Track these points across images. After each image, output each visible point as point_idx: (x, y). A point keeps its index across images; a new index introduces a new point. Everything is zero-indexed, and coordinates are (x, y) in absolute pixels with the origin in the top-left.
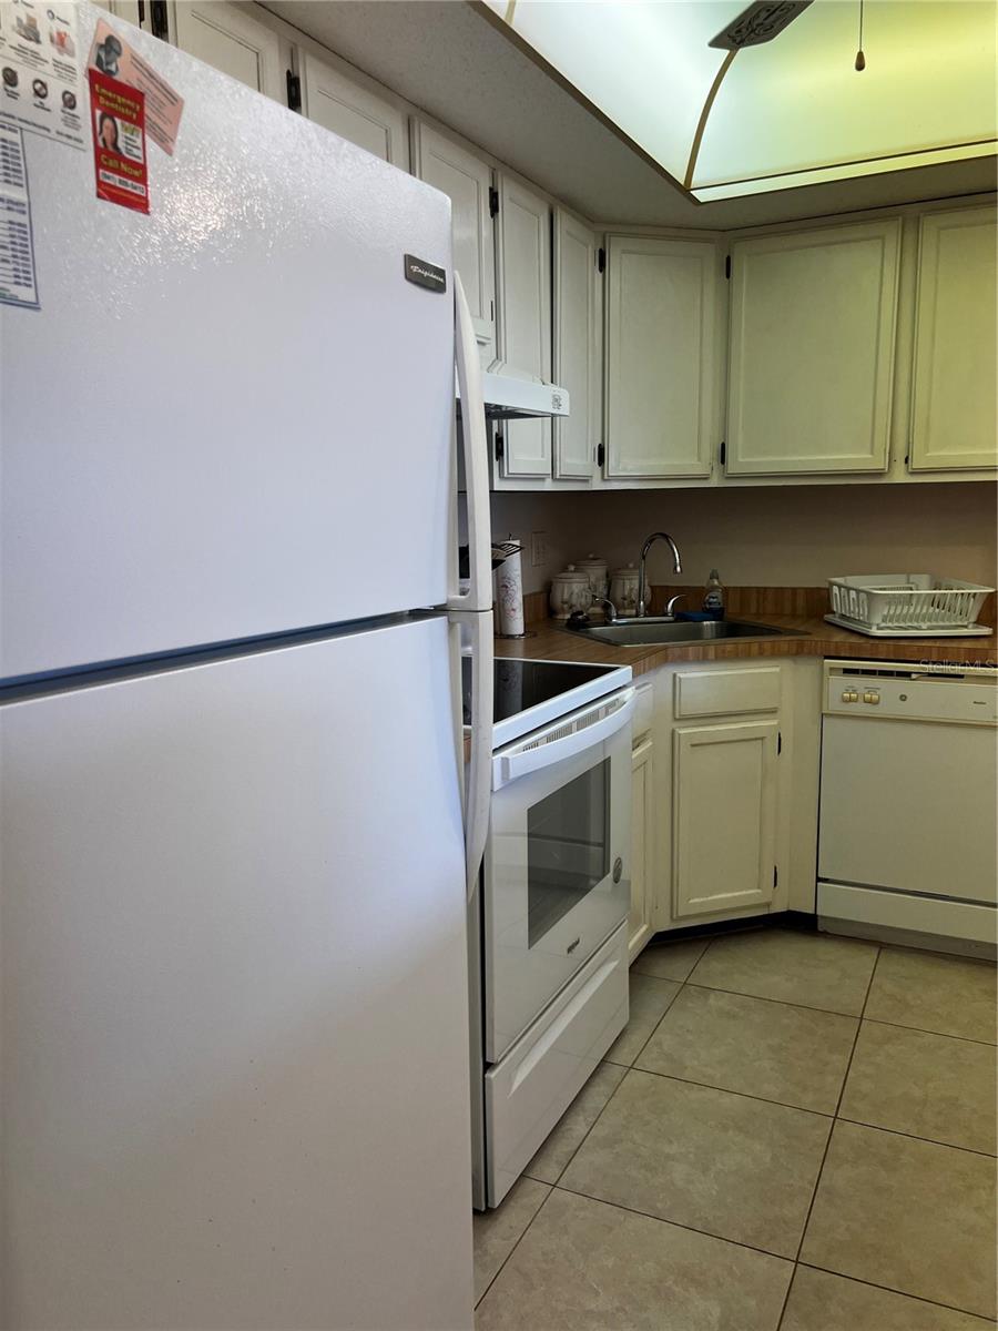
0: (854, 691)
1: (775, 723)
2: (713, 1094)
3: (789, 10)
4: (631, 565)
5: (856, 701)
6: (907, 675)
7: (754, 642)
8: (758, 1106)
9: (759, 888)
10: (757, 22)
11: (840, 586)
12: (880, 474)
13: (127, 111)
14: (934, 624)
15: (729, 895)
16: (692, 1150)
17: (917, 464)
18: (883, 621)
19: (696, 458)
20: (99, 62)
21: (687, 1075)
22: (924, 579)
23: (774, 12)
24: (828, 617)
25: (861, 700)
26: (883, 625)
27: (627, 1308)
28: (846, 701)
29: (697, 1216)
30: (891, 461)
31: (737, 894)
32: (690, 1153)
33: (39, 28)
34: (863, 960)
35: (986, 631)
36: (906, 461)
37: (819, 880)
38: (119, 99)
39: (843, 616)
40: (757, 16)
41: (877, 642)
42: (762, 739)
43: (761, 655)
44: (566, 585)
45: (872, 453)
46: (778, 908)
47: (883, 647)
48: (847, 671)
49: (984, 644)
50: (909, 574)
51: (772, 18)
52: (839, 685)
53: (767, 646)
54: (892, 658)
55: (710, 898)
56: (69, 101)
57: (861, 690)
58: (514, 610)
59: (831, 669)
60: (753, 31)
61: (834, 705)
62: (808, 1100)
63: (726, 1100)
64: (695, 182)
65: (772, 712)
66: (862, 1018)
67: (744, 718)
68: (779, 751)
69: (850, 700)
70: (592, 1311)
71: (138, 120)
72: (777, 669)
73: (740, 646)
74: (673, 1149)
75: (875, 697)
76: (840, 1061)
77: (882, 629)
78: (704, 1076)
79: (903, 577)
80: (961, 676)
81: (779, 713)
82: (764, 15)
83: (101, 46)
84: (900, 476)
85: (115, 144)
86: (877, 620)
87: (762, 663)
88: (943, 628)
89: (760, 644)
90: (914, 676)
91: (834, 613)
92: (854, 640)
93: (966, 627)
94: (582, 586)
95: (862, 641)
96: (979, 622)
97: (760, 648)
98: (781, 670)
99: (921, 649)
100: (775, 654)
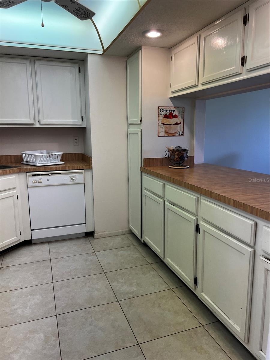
0: (36, 180)
1: (16, 191)
2: (20, 290)
3: (15, 3)
5: (36, 182)
6: (48, 174)
7: (8, 170)
8: (34, 288)
9: (16, 236)
10: (5, 3)
11: (25, 154)
12: (32, 125)
14: (51, 162)
15: (9, 240)
16: (21, 305)
17: (41, 123)
18: (40, 162)
21: (12, 289)
22: (45, 151)
23: (10, 2)
24: (22, 162)
25: (37, 182)
26: (40, 163)
27: (20, 347)
28: (33, 183)
29: (29, 318)
30: (35, 122)
31: (11, 239)
32: (20, 306)
34: (46, 247)
35: (63, 163)
36: (39, 122)
37: (31, 230)
39: (26, 162)
40: (6, 2)
41: (40, 167)
42: (13, 196)
43: (10, 173)
45: (30, 119)
46: (22, 240)
47: (42, 169)
48: (33, 175)
49: (63, 166)
50: (41, 150)
51: (10, 4)
52: (31, 179)
53: (11, 171)
54: (44, 171)
55: (3, 243)
57: (37, 180)
59: (29, 175)
60: (4, 5)
61: (30, 184)
62: (45, 281)
63: (25, 290)
65: (14, 188)
66: (50, 259)
67: (7, 191)
68: (18, 199)
69: (35, 183)
70: (10, 352)
72: (14, 177)
73: (4, 171)
74: (16, 307)
75: (41, 181)
76: (49, 270)
77: (39, 164)
78: (17, 287)
79: (40, 151)
80: (61, 173)
81: (16, 188)
82: (8, 2)
84: (38, 126)
86: (38, 162)
87: (9, 176)
88: (53, 163)
89: (9, 170)
90: (50, 175)
91: (24, 161)
92: (33, 167)
93: (58, 162)
95: (35, 167)
96: (61, 161)
97: (9, 172)
98: (16, 177)
99: (51, 168)
100: (14, 173)
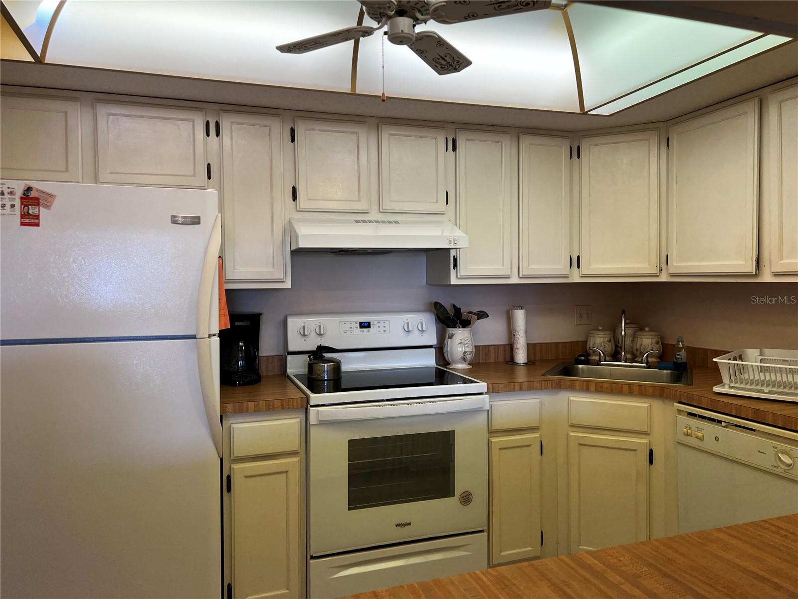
0: (690, 429)
1: (647, 441)
4: (647, 329)
5: (690, 435)
6: (719, 422)
12: (751, 275)
13: (33, 203)
19: (647, 264)
20: (24, 194)
25: (693, 435)
28: (685, 435)
30: (761, 266)
33: (4, 192)
38: (31, 201)
42: (635, 450)
44: (592, 338)
45: (745, 260)
56: (13, 206)
57: (694, 429)
58: (518, 349)
59: (678, 410)
61: (680, 437)
64: (587, 107)
65: (645, 434)
67: (620, 434)
68: (651, 462)
71: (38, 204)
81: (649, 435)
83: (25, 190)
84: (768, 277)
85: (28, 212)
94: (602, 340)
98: (649, 406)
